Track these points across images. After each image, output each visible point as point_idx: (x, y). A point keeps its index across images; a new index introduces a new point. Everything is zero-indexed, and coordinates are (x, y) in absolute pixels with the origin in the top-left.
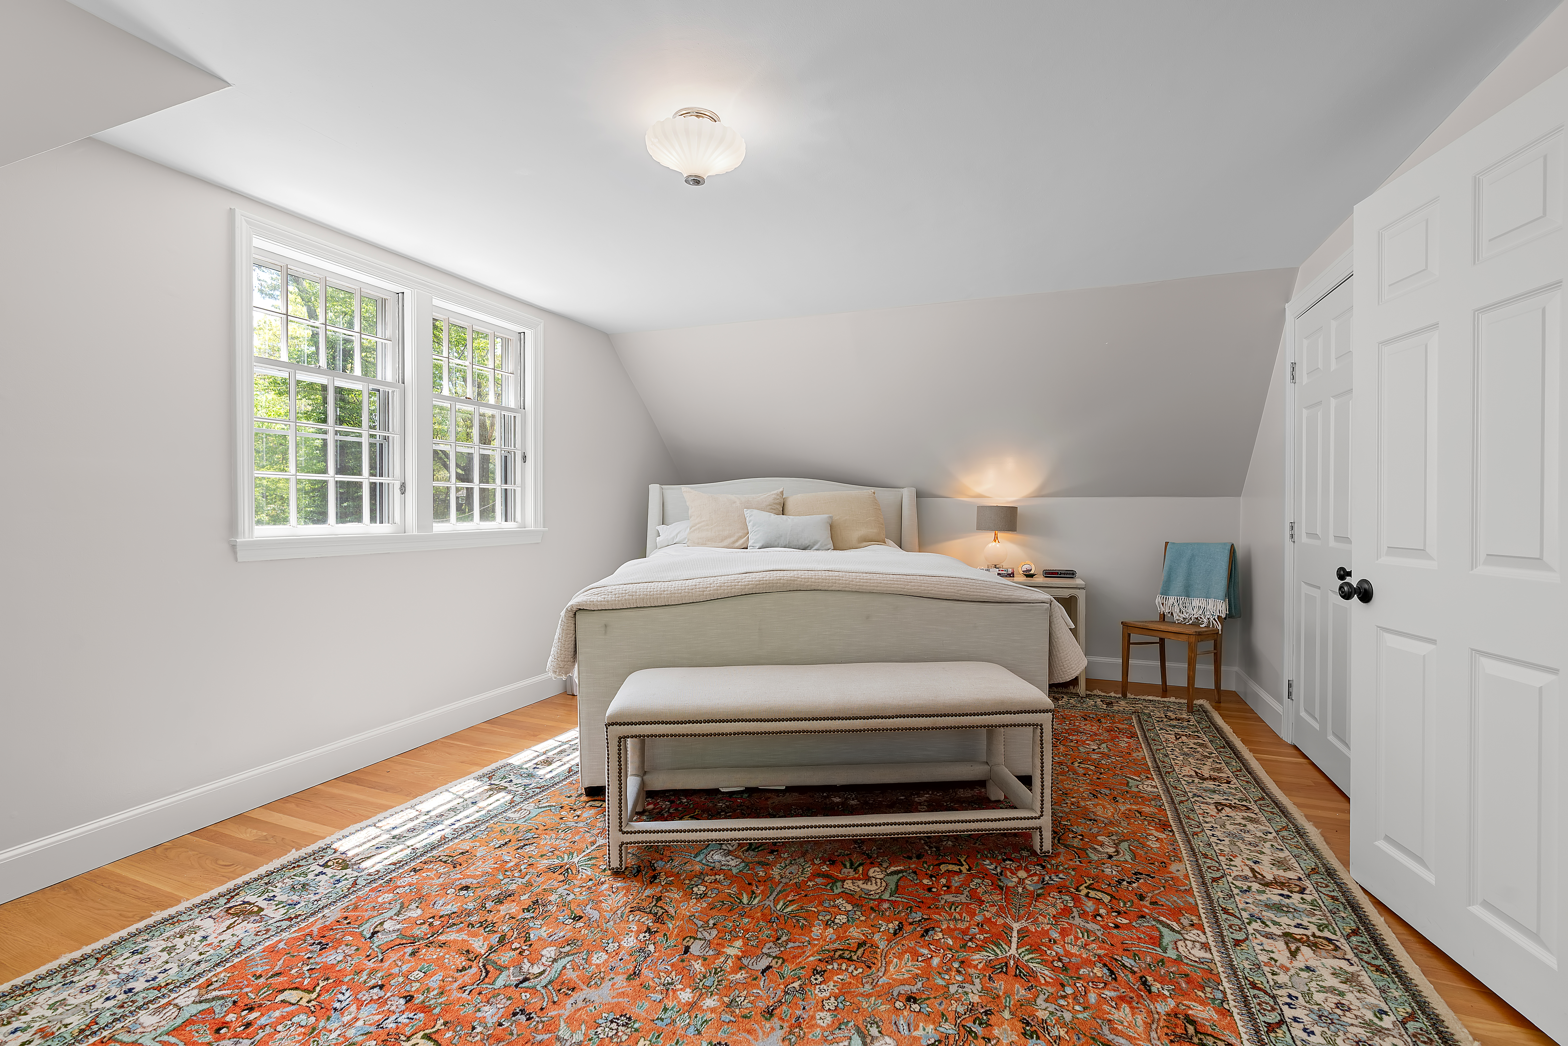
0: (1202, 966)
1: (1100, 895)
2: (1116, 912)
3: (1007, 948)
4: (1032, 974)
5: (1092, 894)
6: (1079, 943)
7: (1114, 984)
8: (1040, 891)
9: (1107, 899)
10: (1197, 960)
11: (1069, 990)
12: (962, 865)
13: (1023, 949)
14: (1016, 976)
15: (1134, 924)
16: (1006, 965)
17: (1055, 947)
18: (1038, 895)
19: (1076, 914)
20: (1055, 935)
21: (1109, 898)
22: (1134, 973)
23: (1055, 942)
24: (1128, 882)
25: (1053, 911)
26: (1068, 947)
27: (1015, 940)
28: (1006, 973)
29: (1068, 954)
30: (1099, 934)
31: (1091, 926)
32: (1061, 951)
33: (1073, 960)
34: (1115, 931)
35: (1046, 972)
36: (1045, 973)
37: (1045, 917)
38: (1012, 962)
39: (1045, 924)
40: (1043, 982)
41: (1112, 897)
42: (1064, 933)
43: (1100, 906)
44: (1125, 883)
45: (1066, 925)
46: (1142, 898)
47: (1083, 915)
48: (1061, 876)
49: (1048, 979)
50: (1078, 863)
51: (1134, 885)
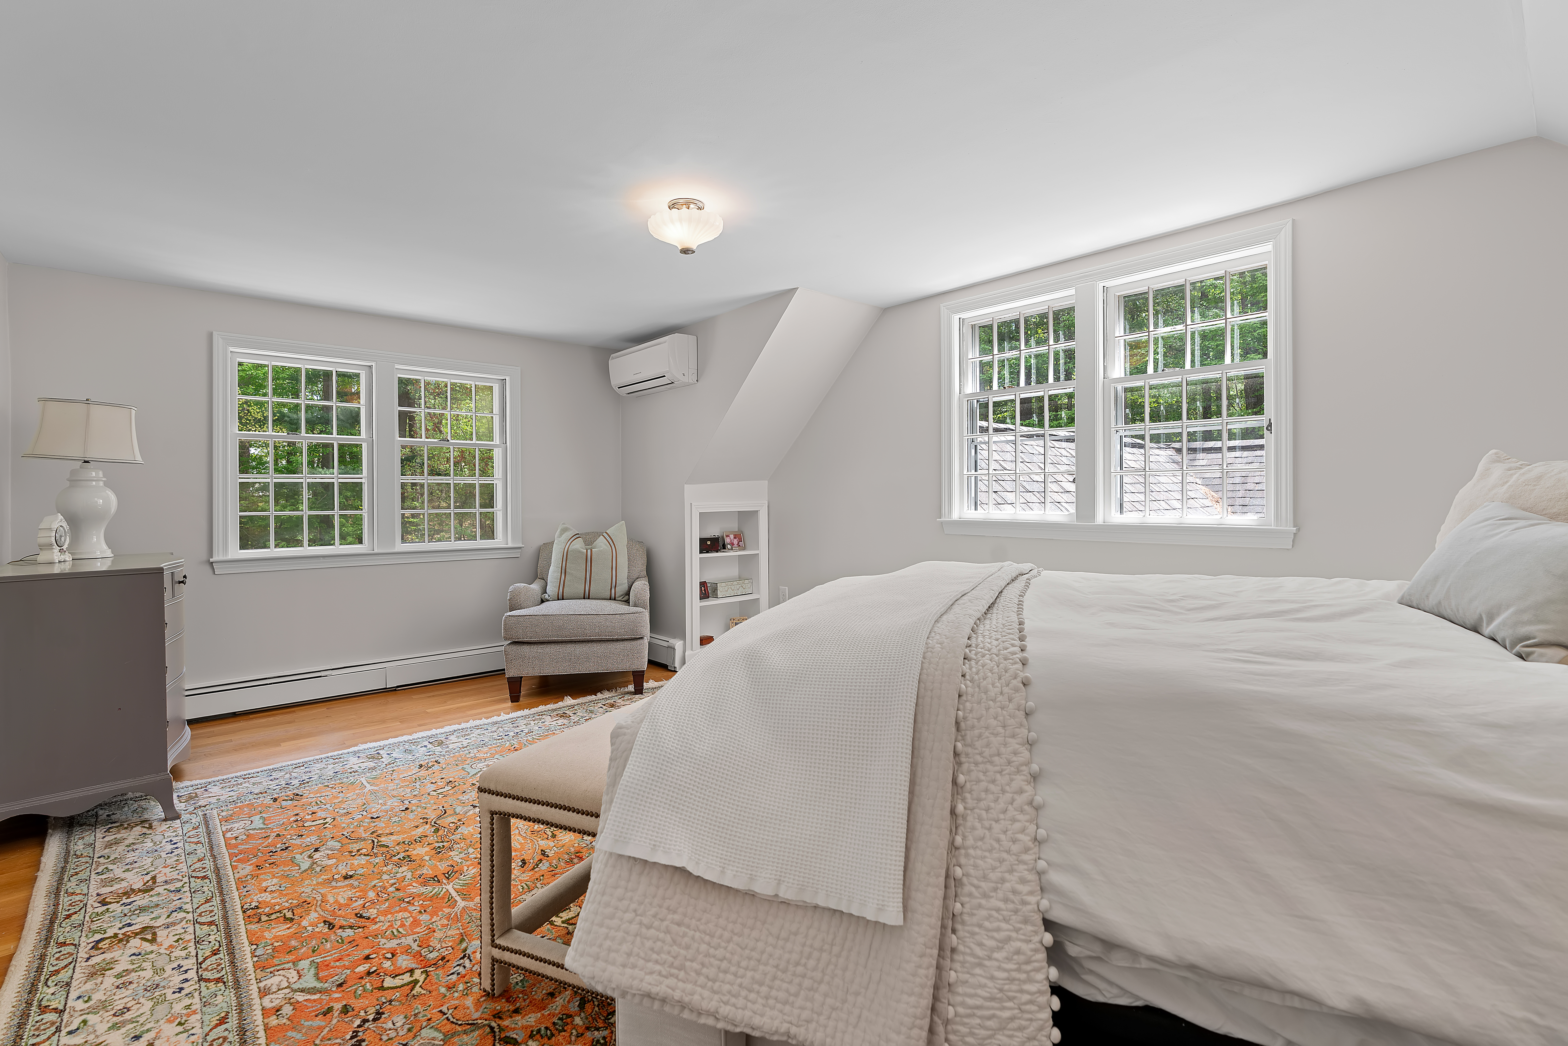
0: (272, 969)
1: (398, 982)
2: (373, 972)
3: (455, 886)
4: (424, 884)
5: (407, 978)
6: (399, 923)
7: (357, 911)
8: (464, 945)
9: (389, 982)
10: (276, 973)
11: (392, 889)
12: (563, 922)
13: (442, 893)
14: (436, 876)
15: (348, 971)
16: (448, 878)
17: (418, 908)
18: (462, 940)
19: (415, 946)
20: (424, 917)
21: (386, 985)
22: (341, 927)
23: (420, 912)
24: (368, 1021)
25: (438, 935)
26: (406, 915)
27: (454, 894)
28: (444, 874)
29: (405, 910)
30: (383, 941)
31: (393, 944)
32: (411, 908)
33: (397, 908)
34: (367, 952)
35: (415, 891)
36: (416, 889)
37: (443, 926)
38: (444, 881)
39: (439, 921)
40: (414, 884)
41: (382, 988)
42: (416, 923)
43: (392, 968)
44: (371, 1017)
45: (418, 930)
46: (345, 1010)
47: (407, 950)
48: (454, 977)
49: (411, 887)
50: (444, 1009)
51: (358, 1022)
